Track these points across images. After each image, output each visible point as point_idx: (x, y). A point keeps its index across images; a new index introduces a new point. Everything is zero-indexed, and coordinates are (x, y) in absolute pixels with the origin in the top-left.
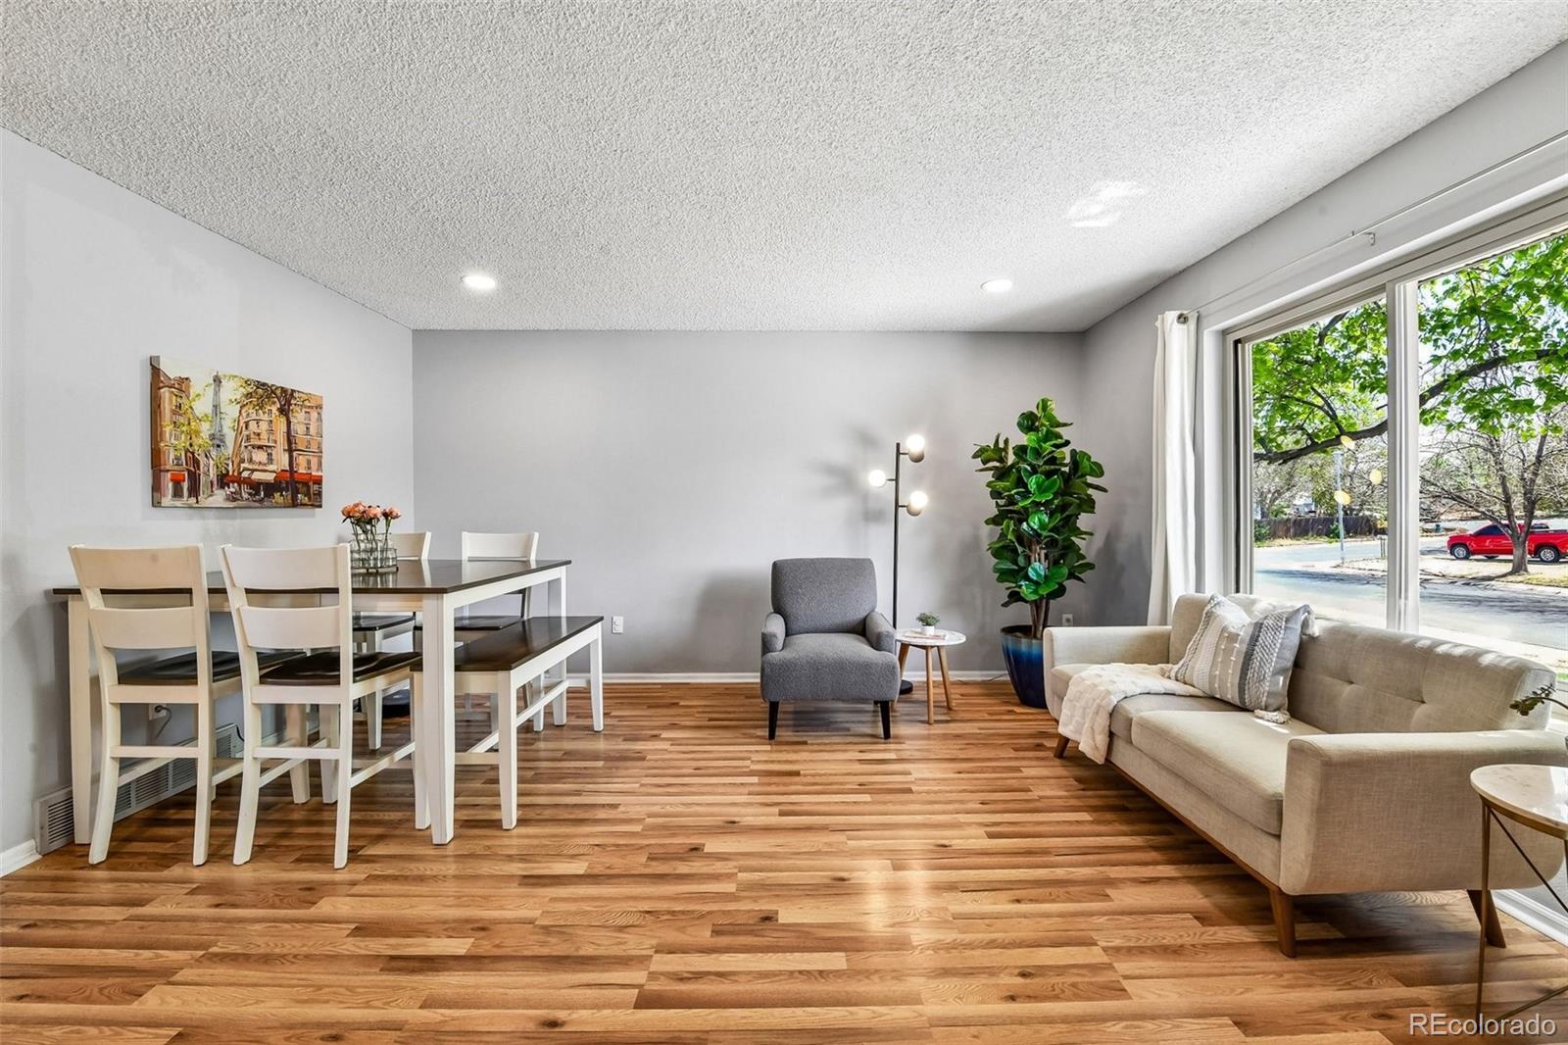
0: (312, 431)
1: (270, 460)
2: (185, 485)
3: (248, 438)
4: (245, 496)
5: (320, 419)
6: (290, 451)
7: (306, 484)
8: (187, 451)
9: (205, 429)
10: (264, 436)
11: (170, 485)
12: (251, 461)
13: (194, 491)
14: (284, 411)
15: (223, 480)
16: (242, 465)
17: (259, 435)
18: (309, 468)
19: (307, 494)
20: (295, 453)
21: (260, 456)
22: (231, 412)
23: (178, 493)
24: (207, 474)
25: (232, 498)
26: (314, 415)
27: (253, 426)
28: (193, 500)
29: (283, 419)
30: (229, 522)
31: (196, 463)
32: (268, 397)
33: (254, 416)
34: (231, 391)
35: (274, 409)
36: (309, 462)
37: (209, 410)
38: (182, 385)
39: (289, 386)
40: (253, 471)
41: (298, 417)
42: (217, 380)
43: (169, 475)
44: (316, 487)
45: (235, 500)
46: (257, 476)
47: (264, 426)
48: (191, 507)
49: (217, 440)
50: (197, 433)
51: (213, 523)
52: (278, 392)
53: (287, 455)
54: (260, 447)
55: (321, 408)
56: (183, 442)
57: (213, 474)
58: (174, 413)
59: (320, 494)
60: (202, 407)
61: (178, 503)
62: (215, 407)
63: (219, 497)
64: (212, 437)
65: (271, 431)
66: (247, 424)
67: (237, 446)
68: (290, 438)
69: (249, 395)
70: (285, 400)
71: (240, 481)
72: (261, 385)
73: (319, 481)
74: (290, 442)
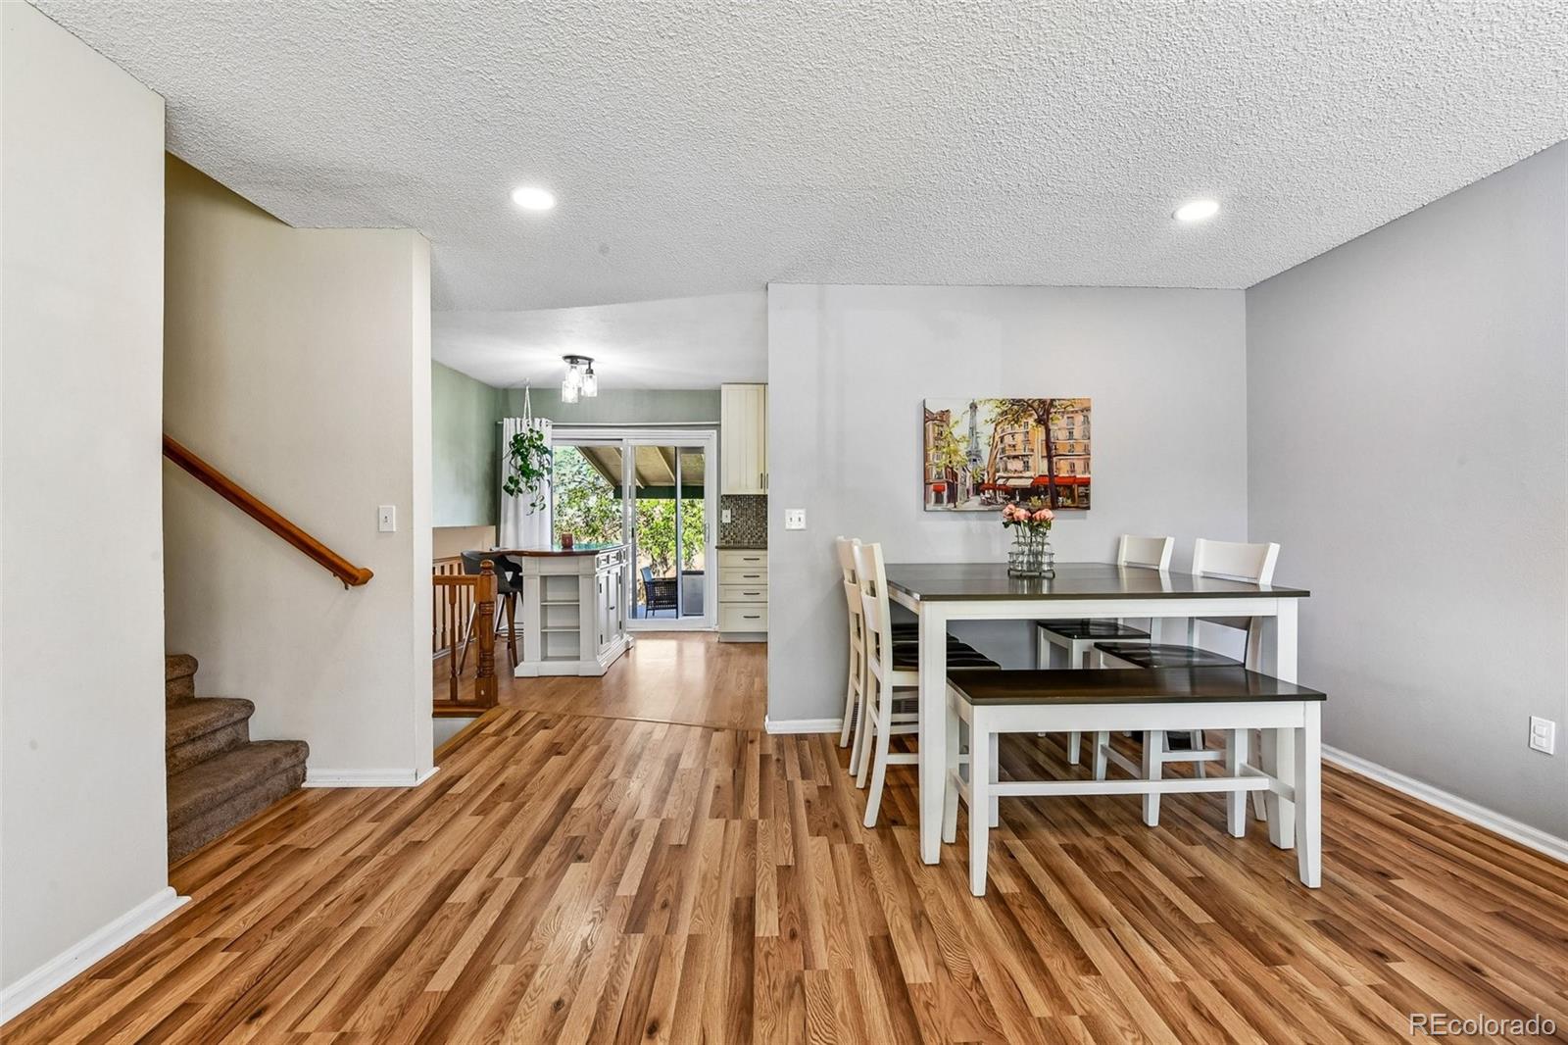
0: (1077, 434)
1: (1027, 467)
2: (945, 494)
3: (1003, 450)
4: (1000, 500)
5: (1087, 421)
6: (1049, 457)
7: (1069, 487)
8: (947, 467)
9: (963, 448)
10: (1020, 446)
11: (933, 494)
12: (1006, 470)
13: (953, 498)
14: (1043, 422)
15: (979, 488)
16: (998, 474)
17: (1014, 446)
18: (1073, 471)
19: (1071, 496)
20: (1055, 459)
21: (1017, 465)
22: (986, 431)
23: (939, 500)
24: (964, 484)
25: (987, 503)
26: (1079, 418)
27: (1008, 440)
28: (951, 505)
29: (1042, 429)
30: (989, 523)
31: (955, 475)
32: (1024, 411)
33: (1009, 431)
34: (988, 412)
35: (1031, 421)
36: (1073, 465)
37: (966, 432)
38: (943, 417)
39: (1047, 396)
40: (1008, 478)
41: (1059, 426)
42: (974, 407)
43: (932, 487)
44: (1082, 489)
45: (990, 504)
46: (1012, 483)
47: (1019, 438)
48: (949, 510)
49: (974, 456)
50: (956, 452)
51: (975, 524)
52: (1036, 405)
53: (1046, 461)
54: (1016, 457)
55: (1088, 409)
56: (944, 460)
57: (969, 484)
58: (936, 439)
59: (1087, 496)
60: (960, 430)
61: (939, 508)
62: (972, 429)
63: (975, 502)
64: (969, 454)
65: (1027, 441)
66: (1002, 439)
67: (993, 459)
68: (1049, 445)
69: (1005, 413)
70: (1044, 411)
71: (995, 488)
72: (1015, 402)
73: (1086, 483)
74: (1048, 448)
